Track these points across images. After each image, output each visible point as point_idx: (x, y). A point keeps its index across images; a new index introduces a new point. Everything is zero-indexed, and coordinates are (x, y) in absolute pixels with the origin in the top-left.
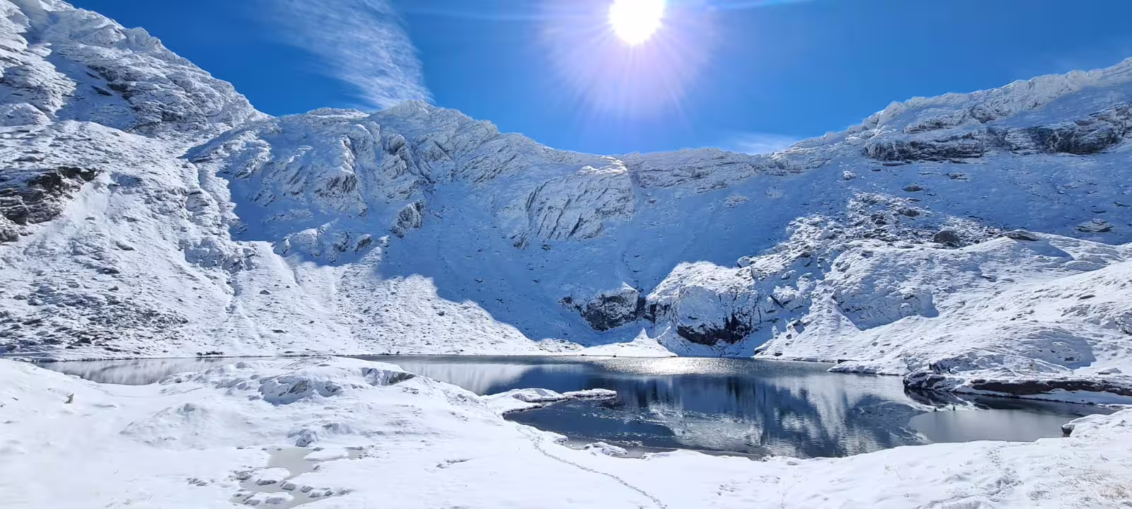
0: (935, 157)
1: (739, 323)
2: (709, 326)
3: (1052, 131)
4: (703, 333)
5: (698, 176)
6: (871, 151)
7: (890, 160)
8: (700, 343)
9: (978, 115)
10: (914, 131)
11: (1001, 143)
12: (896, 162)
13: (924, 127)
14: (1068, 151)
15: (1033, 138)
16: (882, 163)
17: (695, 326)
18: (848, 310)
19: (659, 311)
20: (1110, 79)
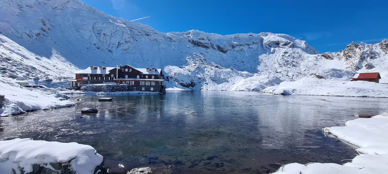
0: (203, 47)
1: (193, 82)
2: (188, 83)
3: (220, 47)
4: (186, 85)
5: (148, 35)
6: (191, 41)
7: (195, 45)
8: (186, 87)
9: (208, 39)
10: (199, 39)
11: (212, 46)
12: (196, 46)
13: (201, 39)
14: (222, 52)
15: (217, 47)
16: (193, 45)
17: (184, 83)
18: (214, 81)
19: (170, 78)
20: (224, 38)
